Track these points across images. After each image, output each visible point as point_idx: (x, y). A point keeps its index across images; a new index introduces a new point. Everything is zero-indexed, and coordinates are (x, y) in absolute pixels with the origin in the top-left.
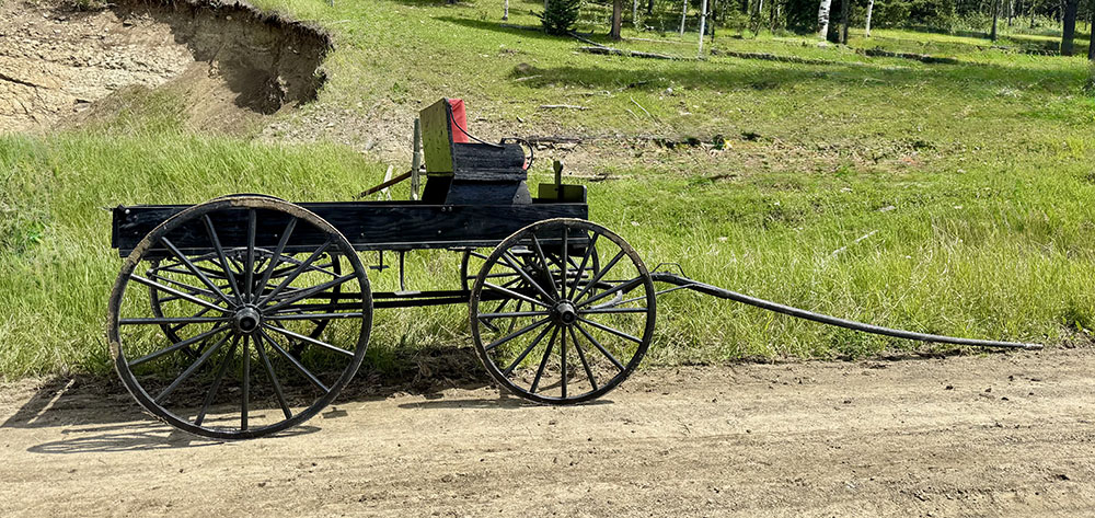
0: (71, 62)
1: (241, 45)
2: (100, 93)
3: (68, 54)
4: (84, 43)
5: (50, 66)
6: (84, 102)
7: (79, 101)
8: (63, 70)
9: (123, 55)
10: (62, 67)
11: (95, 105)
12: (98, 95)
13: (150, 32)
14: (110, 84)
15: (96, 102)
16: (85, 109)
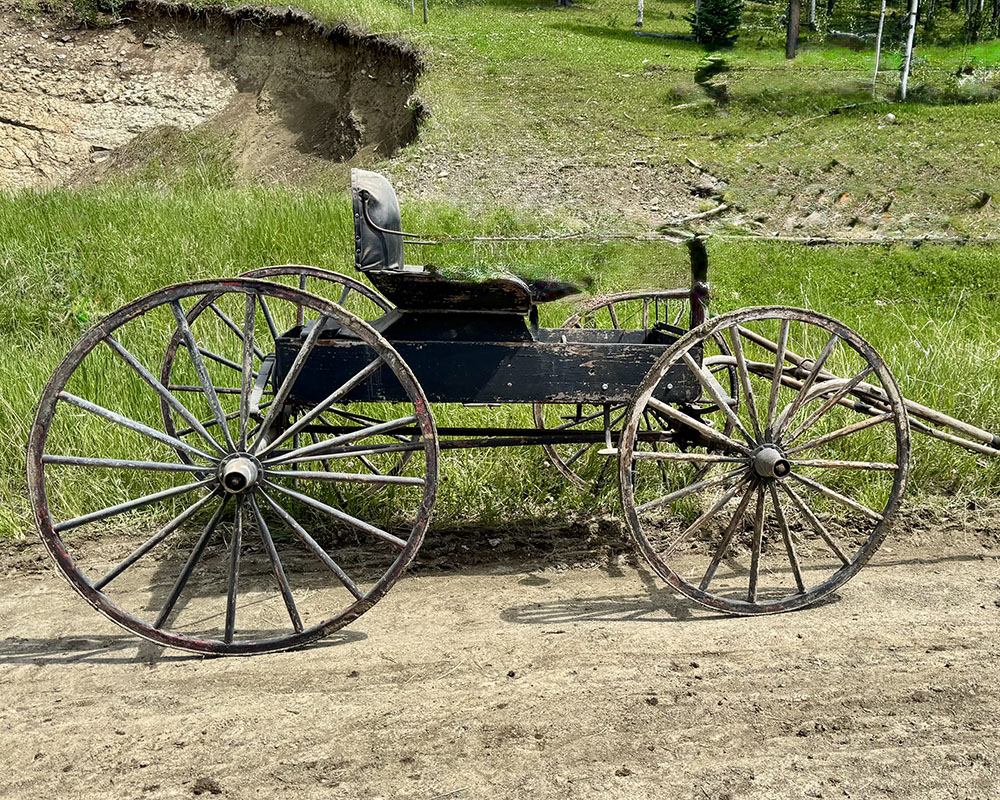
0: (81, 97)
1: (296, 70)
2: (122, 138)
3: (77, 86)
4: (96, 71)
5: (55, 103)
6: (102, 149)
7: (96, 149)
8: (74, 109)
9: (146, 87)
10: (71, 104)
11: (115, 153)
12: (118, 140)
13: (177, 54)
14: (133, 125)
15: (116, 149)
16: (104, 158)
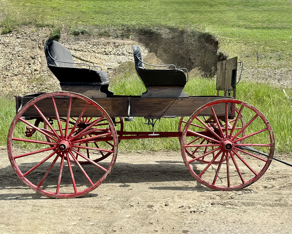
0: (105, 53)
3: (103, 50)
4: (109, 45)
5: (97, 55)
6: (111, 69)
7: (108, 69)
8: (102, 57)
9: (123, 50)
10: (102, 55)
11: (115, 70)
12: (115, 66)
14: (119, 61)
15: (115, 68)
16: (111, 71)
